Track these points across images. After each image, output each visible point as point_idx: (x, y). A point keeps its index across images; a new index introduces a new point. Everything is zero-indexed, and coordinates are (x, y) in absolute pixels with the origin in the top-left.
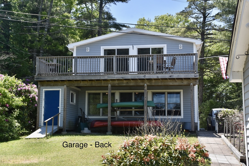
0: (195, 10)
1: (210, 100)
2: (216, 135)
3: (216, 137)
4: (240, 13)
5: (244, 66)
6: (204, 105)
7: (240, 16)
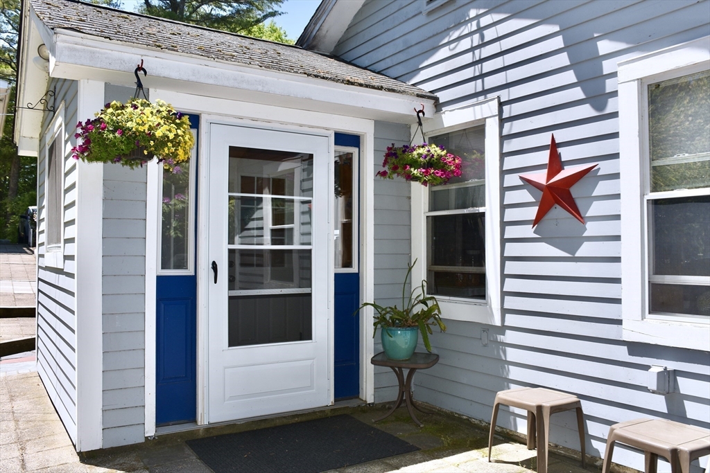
0: (6, 26)
1: (30, 193)
2: (28, 251)
3: (26, 253)
4: (26, 38)
5: (40, 129)
6: (20, 200)
7: (26, 42)
